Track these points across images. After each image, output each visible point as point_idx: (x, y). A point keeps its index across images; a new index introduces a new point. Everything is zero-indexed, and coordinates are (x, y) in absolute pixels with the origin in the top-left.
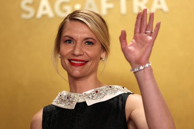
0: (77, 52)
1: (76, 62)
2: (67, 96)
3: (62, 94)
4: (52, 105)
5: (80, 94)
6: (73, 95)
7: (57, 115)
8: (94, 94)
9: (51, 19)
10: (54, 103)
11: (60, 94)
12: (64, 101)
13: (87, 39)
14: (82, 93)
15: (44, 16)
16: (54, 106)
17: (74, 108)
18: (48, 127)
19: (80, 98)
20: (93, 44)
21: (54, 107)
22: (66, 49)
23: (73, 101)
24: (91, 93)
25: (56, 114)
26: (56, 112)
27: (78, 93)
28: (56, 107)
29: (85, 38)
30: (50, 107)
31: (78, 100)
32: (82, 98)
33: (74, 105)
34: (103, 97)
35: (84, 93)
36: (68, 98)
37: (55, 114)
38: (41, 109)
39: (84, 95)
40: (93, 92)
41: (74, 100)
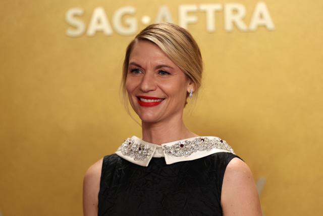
0: (146, 87)
1: (146, 101)
2: (139, 147)
3: (131, 142)
4: (116, 155)
5: (158, 146)
6: (147, 145)
7: (123, 172)
8: (178, 148)
9: (109, 36)
10: (119, 153)
11: (130, 140)
12: (135, 152)
13: (161, 66)
14: (160, 145)
15: (99, 33)
16: (119, 157)
17: (147, 165)
18: (108, 187)
19: (157, 151)
20: (169, 74)
21: (119, 159)
22: (133, 81)
23: (147, 155)
24: (174, 147)
25: (121, 170)
26: (120, 167)
27: (155, 144)
28: (122, 159)
29: (158, 65)
30: (112, 158)
31: (155, 153)
32: (160, 151)
33: (148, 160)
34: (190, 154)
35: (163, 145)
36: (140, 149)
37: (119, 169)
38: (100, 159)
39: (163, 148)
40: (177, 146)
41: (149, 154)
